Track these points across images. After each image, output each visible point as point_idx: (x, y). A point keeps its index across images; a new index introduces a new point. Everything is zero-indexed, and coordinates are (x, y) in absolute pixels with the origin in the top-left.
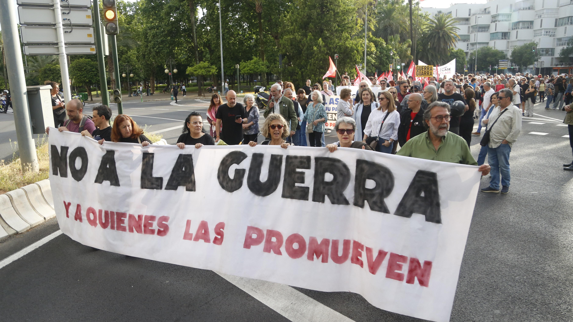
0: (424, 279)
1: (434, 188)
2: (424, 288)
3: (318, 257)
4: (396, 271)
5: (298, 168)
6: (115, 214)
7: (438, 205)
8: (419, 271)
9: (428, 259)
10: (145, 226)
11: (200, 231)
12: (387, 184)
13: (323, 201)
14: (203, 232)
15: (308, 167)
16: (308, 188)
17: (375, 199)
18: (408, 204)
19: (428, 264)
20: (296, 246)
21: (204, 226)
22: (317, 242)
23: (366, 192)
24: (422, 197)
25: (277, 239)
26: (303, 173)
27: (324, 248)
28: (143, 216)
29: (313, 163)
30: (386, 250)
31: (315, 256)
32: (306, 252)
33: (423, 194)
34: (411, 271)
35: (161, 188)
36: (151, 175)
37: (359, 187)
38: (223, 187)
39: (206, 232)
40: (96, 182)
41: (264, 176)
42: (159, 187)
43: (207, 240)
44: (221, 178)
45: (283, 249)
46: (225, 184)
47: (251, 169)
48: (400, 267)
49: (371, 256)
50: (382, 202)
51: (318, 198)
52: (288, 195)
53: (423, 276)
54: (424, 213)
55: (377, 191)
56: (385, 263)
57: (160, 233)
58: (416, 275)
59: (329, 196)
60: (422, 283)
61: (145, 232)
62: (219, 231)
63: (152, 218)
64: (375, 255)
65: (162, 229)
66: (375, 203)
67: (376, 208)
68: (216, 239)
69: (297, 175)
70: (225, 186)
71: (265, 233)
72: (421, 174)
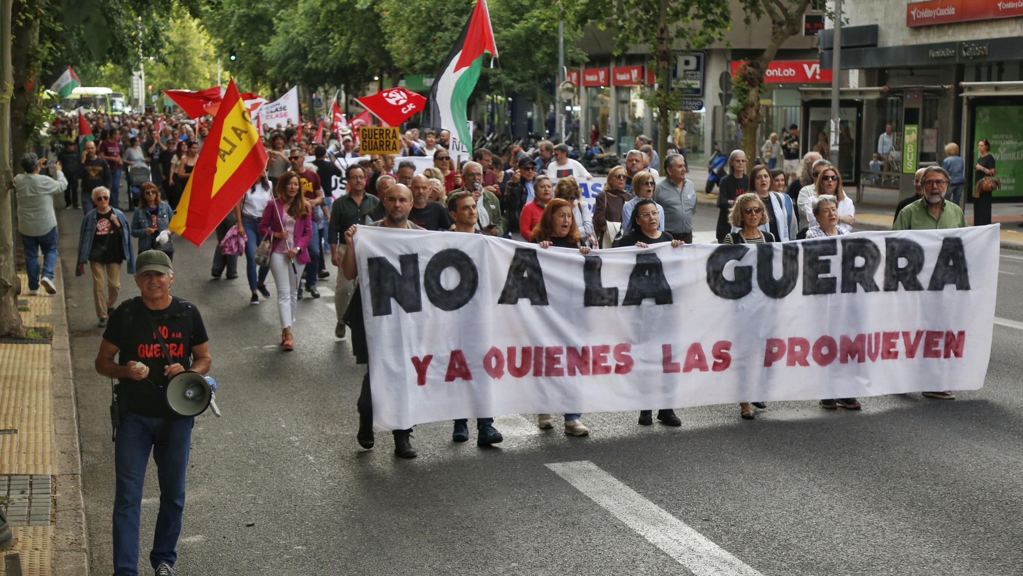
0: (959, 350)
1: (960, 254)
2: (959, 358)
3: (853, 358)
4: (933, 349)
5: (822, 255)
6: (543, 350)
7: (966, 270)
8: (954, 344)
9: (962, 329)
10: (595, 363)
11: (692, 357)
12: (918, 259)
13: (855, 291)
14: (697, 358)
15: (834, 253)
16: (834, 279)
17: (908, 278)
18: (939, 277)
19: (962, 334)
20: (825, 351)
21: (696, 349)
22: (850, 340)
23: (900, 272)
24: (951, 266)
25: (801, 347)
26: (828, 261)
27: (859, 345)
28: (588, 347)
29: (839, 246)
30: (922, 330)
31: (849, 357)
32: (838, 355)
33: (951, 263)
34: (947, 346)
35: (616, 304)
36: (600, 285)
37: (891, 268)
38: (716, 293)
39: (702, 358)
40: (501, 301)
41: (778, 272)
42: (613, 303)
43: (704, 368)
44: (712, 281)
45: (810, 358)
46: (718, 289)
47: (759, 266)
48: (936, 344)
49: (909, 340)
50: (915, 279)
51: (849, 287)
52: (810, 290)
53: (957, 347)
54: (954, 282)
55: (910, 269)
56: (922, 342)
57: (619, 370)
58: (952, 348)
59: (861, 283)
60: (957, 355)
61: (595, 372)
62: (718, 353)
63: (605, 349)
64: (913, 337)
65: (622, 364)
66: (909, 282)
67: (911, 287)
68: (715, 364)
69: (820, 265)
70: (719, 292)
71: (786, 343)
72: (947, 241)
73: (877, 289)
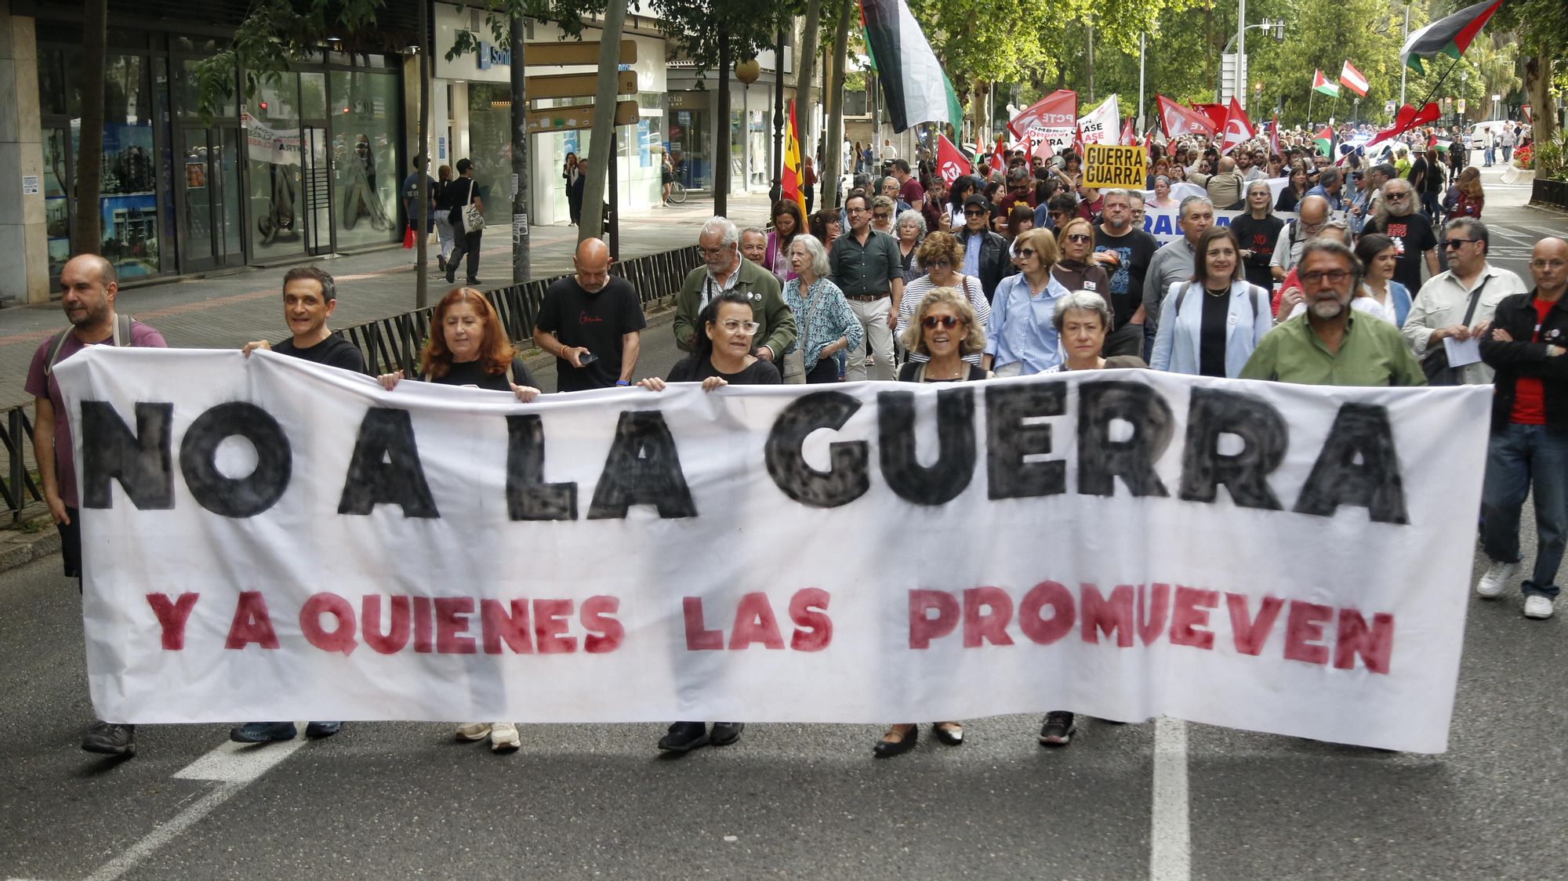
0: (1378, 656)
1: (1383, 442)
2: (1379, 676)
3: (1107, 633)
4: (1308, 642)
5: (1029, 414)
6: (432, 603)
7: (1397, 481)
8: (1363, 639)
9: (1385, 609)
10: (540, 632)
11: (747, 621)
12: (1272, 441)
13: (1109, 492)
14: (758, 621)
15: (1060, 411)
16: (1062, 463)
17: (1243, 479)
18: (1326, 485)
19: (1384, 620)
20: (1047, 612)
21: (754, 603)
22: (1100, 596)
23: (1221, 464)
24: (1356, 467)
25: (993, 606)
26: (1045, 428)
27: (1119, 609)
28: (526, 602)
29: (1072, 399)
30: (1280, 596)
31: (1100, 632)
32: (1078, 624)
33: (1358, 459)
34: (1345, 638)
35: (574, 516)
36: (540, 478)
37: (1200, 453)
38: (795, 497)
39: (767, 620)
40: (344, 508)
41: (927, 447)
42: (568, 515)
43: (774, 643)
44: (780, 471)
45: (1014, 630)
46: (798, 487)
47: (883, 441)
48: (1316, 632)
49: (1244, 614)
50: (1262, 484)
51: (1095, 483)
52: (1004, 489)
53: (1373, 648)
54: (1365, 502)
55: (1251, 460)
56: (1280, 625)
57: (592, 644)
58: (1358, 647)
59: (1123, 477)
60: (1374, 665)
61: (542, 648)
62: (802, 613)
63: (562, 607)
64: (1254, 609)
65: (600, 635)
66: (1245, 488)
67: (1249, 500)
68: (797, 635)
69: (1027, 435)
70: (801, 493)
71: (960, 599)
72: (1349, 411)
73: (1162, 492)
